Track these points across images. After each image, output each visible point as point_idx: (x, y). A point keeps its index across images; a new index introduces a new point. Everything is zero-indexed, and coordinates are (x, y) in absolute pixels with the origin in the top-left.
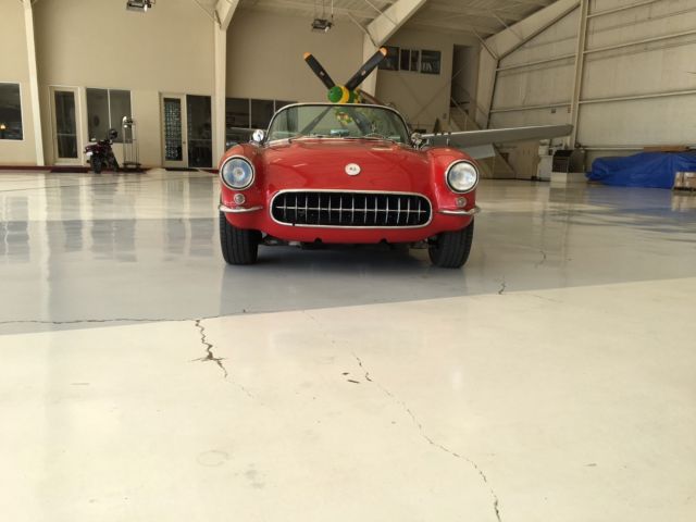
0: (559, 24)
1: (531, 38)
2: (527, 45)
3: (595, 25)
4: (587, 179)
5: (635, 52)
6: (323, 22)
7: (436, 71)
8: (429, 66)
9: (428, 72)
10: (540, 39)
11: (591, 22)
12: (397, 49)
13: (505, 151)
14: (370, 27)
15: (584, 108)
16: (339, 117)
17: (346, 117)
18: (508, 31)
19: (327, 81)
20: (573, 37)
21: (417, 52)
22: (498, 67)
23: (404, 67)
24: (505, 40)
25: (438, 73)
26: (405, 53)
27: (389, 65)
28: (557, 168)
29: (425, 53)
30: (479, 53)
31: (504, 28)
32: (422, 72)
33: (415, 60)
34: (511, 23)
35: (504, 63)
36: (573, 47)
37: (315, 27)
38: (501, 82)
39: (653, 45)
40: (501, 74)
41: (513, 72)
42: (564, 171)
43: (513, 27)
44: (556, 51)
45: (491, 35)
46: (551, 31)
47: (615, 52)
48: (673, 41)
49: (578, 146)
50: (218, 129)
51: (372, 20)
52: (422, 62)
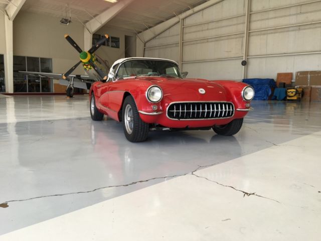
0: (171, 29)
1: (159, 35)
2: (157, 37)
3: (186, 30)
5: (203, 43)
6: (66, 20)
7: (118, 47)
8: (114, 44)
9: (114, 47)
10: (163, 35)
11: (184, 29)
12: (100, 35)
14: (87, 24)
15: (184, 65)
18: (149, 30)
19: (78, 49)
20: (177, 35)
21: (109, 38)
22: (145, 46)
23: (104, 45)
24: (148, 35)
29: (112, 38)
30: (136, 40)
31: (147, 29)
32: (112, 47)
33: (108, 41)
34: (150, 27)
35: (147, 45)
36: (178, 39)
37: (62, 23)
38: (146, 53)
39: (210, 40)
40: (146, 49)
41: (151, 49)
43: (151, 29)
45: (141, 32)
46: (167, 32)
47: (195, 42)
48: (218, 39)
50: (8, 72)
51: (88, 21)
52: (111, 42)
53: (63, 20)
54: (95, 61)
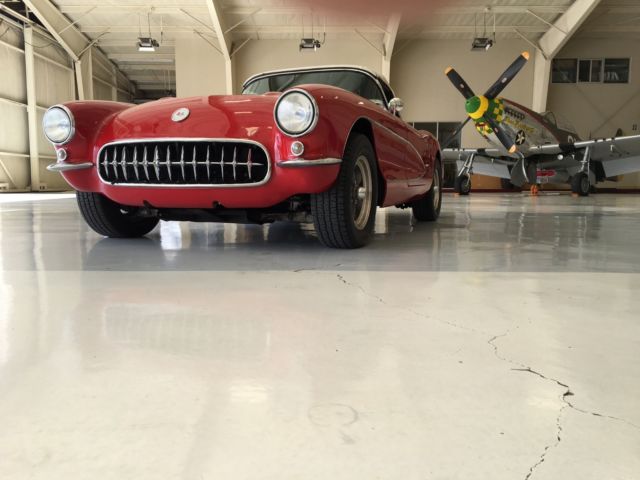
7: (623, 79)
8: (615, 75)
9: (615, 82)
12: (576, 60)
14: (542, 42)
16: (479, 128)
17: (487, 127)
19: (467, 92)
21: (600, 62)
23: (584, 78)
25: (626, 81)
26: (585, 65)
27: (565, 78)
29: (609, 61)
32: (605, 82)
33: (597, 70)
37: (475, 47)
51: (543, 34)
52: (606, 71)
53: (477, 41)
54: (500, 113)
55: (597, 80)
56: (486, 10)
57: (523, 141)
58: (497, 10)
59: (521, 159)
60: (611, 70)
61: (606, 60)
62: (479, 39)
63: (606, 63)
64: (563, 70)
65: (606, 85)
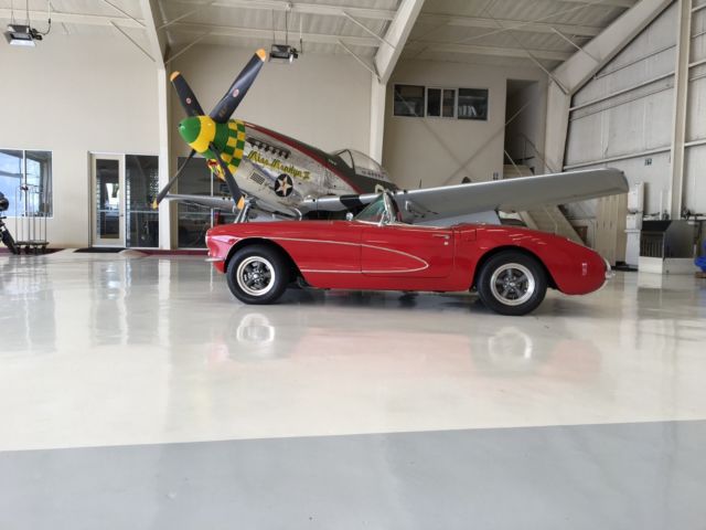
0: (651, 30)
2: (609, 69)
4: (699, 269)
6: (283, 48)
7: (481, 115)
8: (472, 110)
9: (473, 118)
12: (423, 88)
13: (582, 223)
15: (694, 153)
18: (581, 54)
19: (192, 110)
21: (453, 92)
22: (572, 106)
23: (434, 111)
24: (578, 67)
25: (485, 118)
26: (434, 93)
27: (412, 111)
28: (647, 249)
29: (463, 91)
30: (546, 90)
32: (460, 118)
33: (449, 103)
35: (581, 100)
36: (672, 62)
37: (274, 56)
38: (576, 125)
40: (576, 114)
41: (591, 109)
42: (658, 256)
43: (589, 47)
44: (649, 70)
45: (561, 62)
46: (641, 43)
49: (687, 213)
51: (377, 49)
52: (460, 104)
53: (276, 49)
54: (241, 145)
55: (450, 114)
56: (287, 7)
57: (289, 191)
58: (303, 8)
59: (298, 216)
60: (468, 103)
61: (460, 90)
62: (278, 46)
63: (460, 94)
64: (407, 99)
65: (461, 121)
